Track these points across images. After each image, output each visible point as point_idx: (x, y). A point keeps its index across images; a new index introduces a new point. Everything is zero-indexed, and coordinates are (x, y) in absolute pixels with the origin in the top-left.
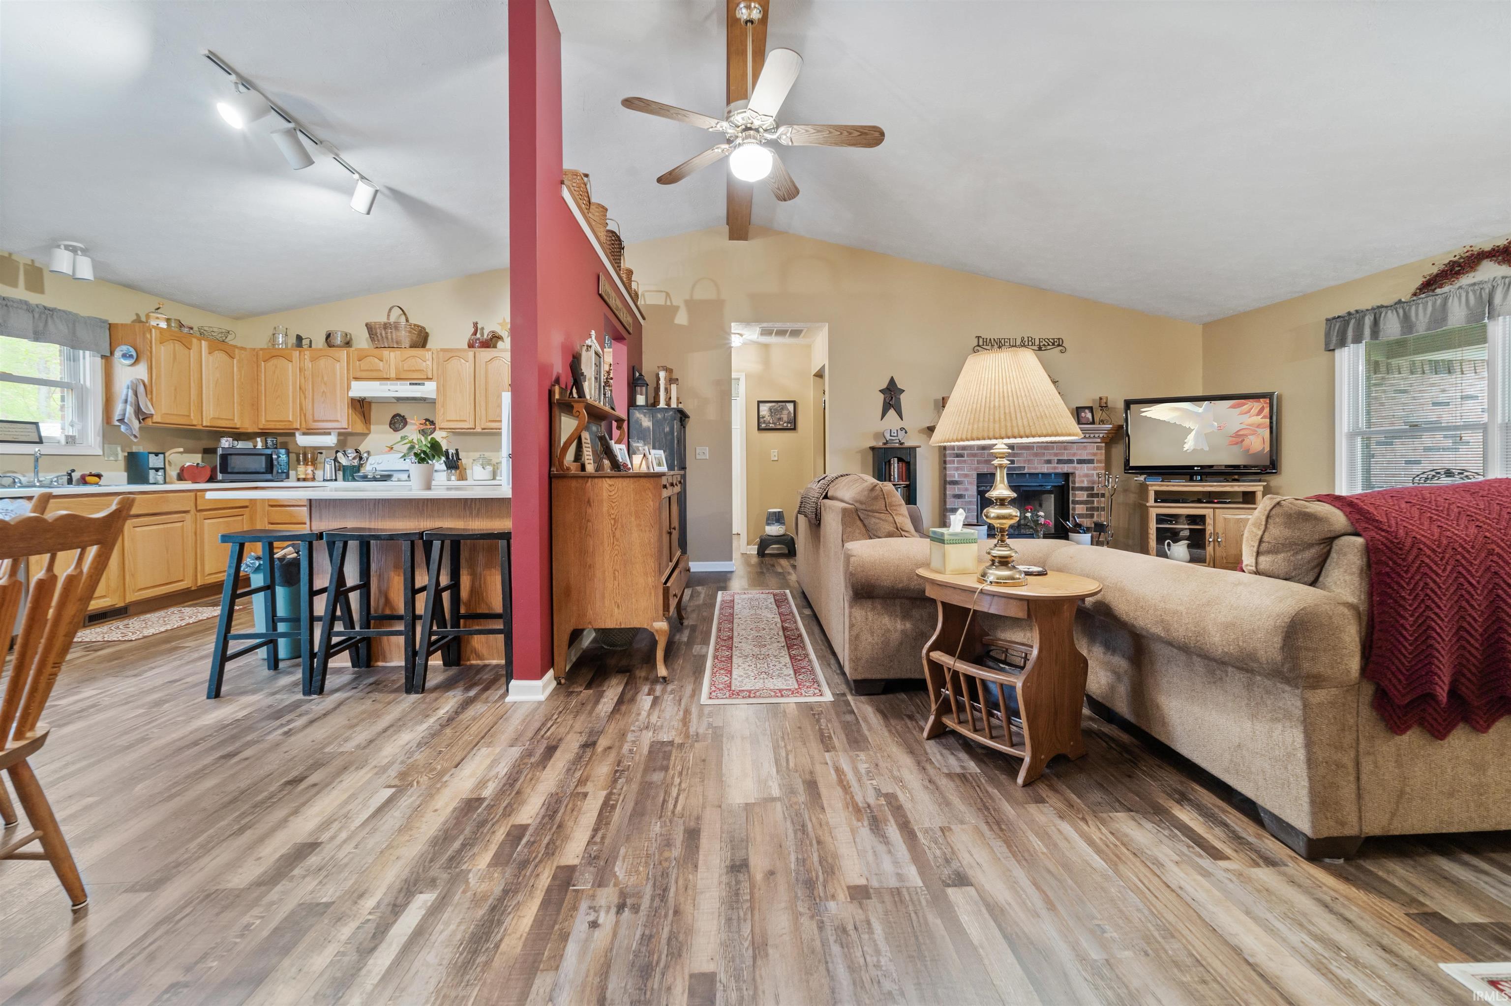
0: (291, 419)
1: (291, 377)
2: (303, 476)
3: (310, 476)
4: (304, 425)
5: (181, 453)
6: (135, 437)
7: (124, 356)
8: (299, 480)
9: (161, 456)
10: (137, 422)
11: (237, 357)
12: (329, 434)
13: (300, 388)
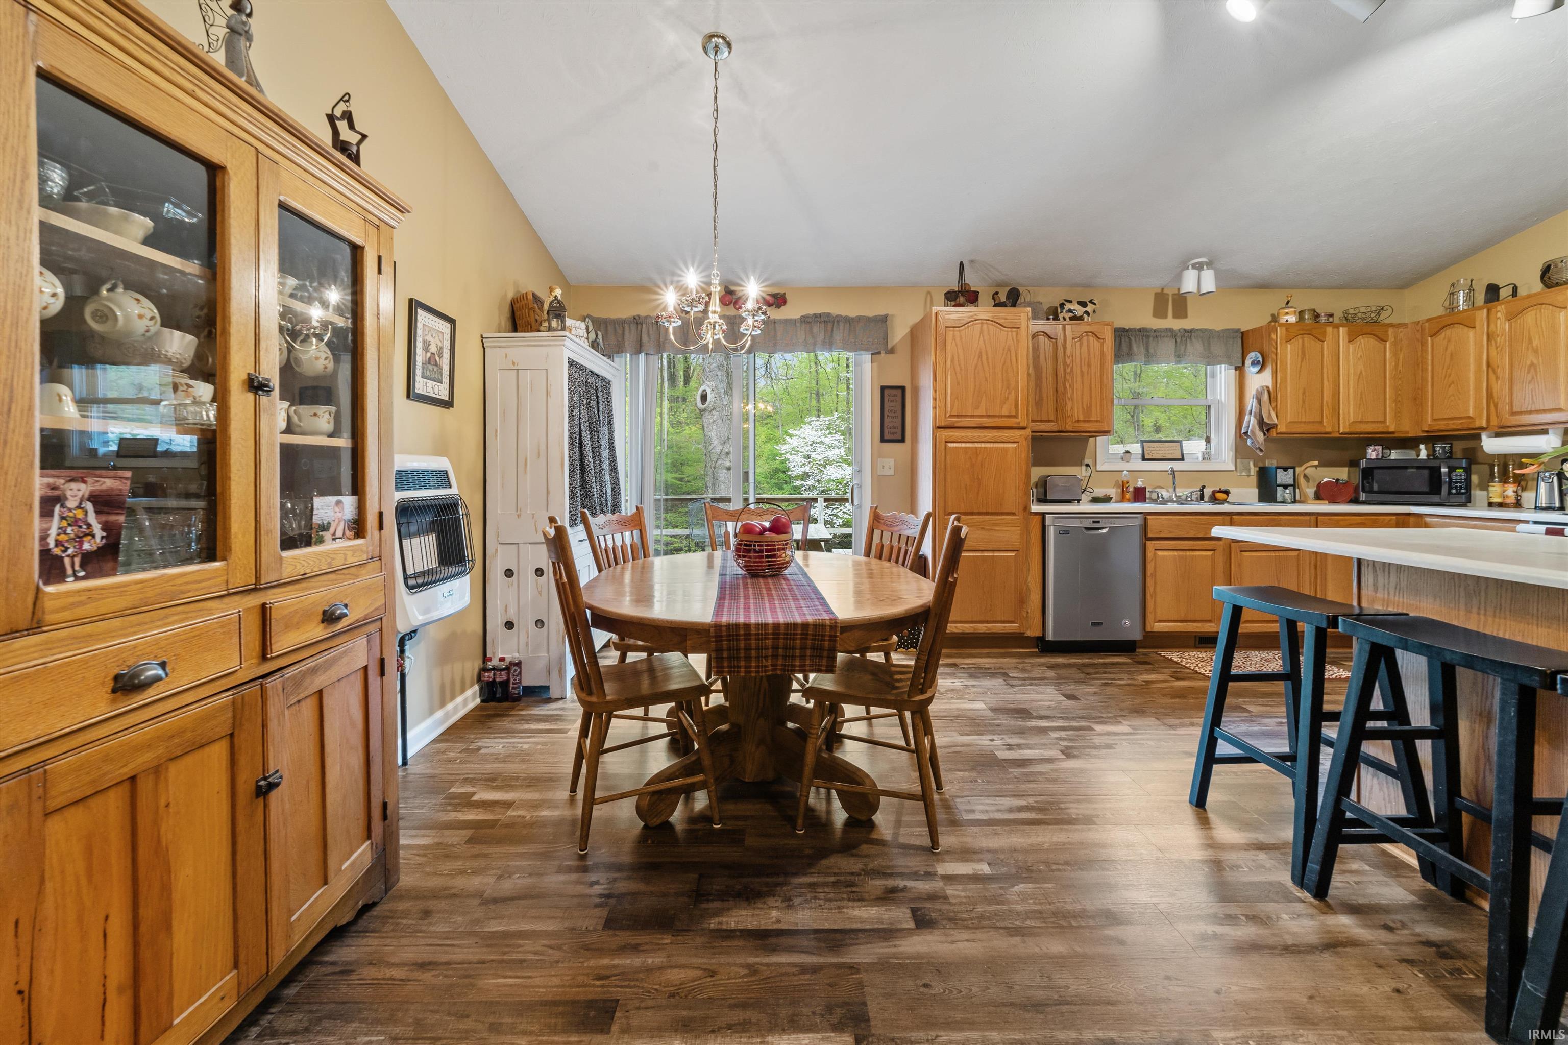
0: (1471, 413)
1: (1472, 351)
2: (1499, 500)
3: (1512, 500)
4: (1494, 422)
5: (1316, 466)
6: (1261, 450)
7: (1254, 363)
8: (1491, 505)
9: (1291, 471)
10: (1262, 434)
11: (1391, 338)
12: (1545, 432)
13: (1488, 365)
